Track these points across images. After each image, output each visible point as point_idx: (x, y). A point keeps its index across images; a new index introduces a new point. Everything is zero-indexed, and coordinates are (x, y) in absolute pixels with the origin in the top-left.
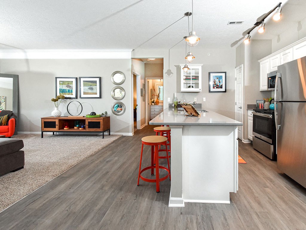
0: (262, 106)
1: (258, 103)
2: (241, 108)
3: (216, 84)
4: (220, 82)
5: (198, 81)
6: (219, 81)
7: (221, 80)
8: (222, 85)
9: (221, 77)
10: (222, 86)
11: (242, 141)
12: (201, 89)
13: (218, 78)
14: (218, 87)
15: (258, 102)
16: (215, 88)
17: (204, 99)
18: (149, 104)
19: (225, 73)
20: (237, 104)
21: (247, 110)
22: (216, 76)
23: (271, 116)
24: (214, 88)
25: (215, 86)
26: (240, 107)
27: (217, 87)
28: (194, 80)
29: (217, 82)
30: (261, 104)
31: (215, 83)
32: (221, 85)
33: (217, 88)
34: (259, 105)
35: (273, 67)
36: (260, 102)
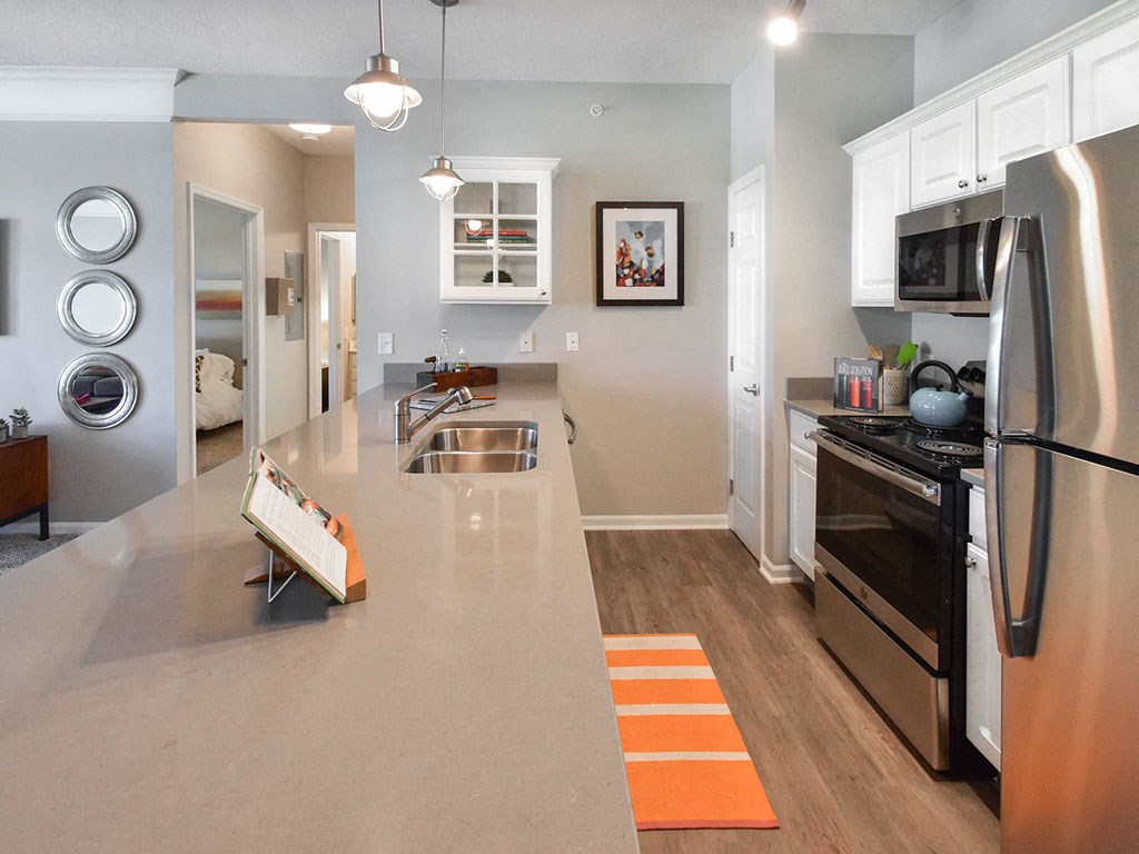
0: (863, 393)
1: (841, 376)
2: (755, 393)
3: (632, 264)
4: (651, 255)
5: (535, 249)
6: (648, 248)
7: (656, 245)
8: (663, 267)
9: (657, 228)
10: (661, 272)
11: (762, 570)
12: (548, 289)
13: (641, 234)
14: (641, 280)
15: (843, 369)
16: (629, 282)
17: (572, 341)
18: (339, 346)
19: (680, 207)
20: (737, 363)
21: (787, 407)
22: (632, 224)
23: (930, 491)
24: (620, 281)
25: (626, 271)
26: (750, 387)
27: (637, 276)
28: (514, 241)
29: (637, 252)
30: (862, 384)
31: (627, 260)
32: (657, 266)
33: (635, 283)
34: (850, 386)
35: (928, 182)
36: (856, 371)
